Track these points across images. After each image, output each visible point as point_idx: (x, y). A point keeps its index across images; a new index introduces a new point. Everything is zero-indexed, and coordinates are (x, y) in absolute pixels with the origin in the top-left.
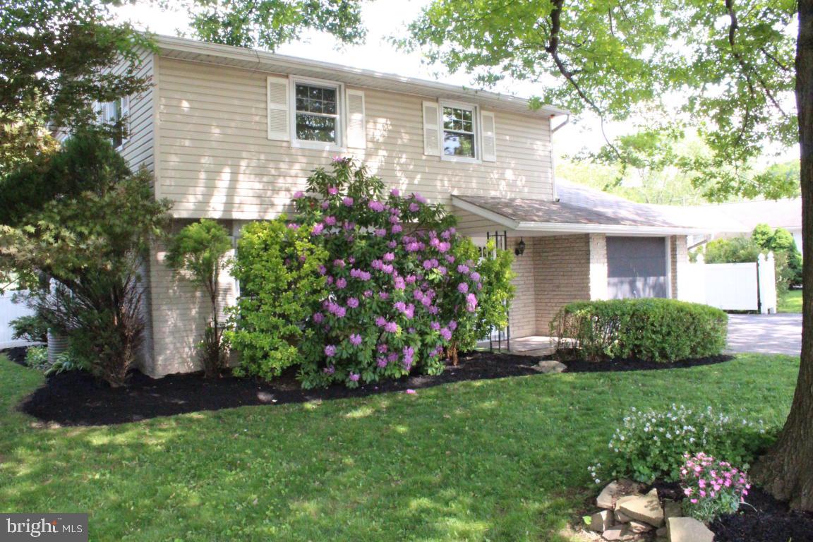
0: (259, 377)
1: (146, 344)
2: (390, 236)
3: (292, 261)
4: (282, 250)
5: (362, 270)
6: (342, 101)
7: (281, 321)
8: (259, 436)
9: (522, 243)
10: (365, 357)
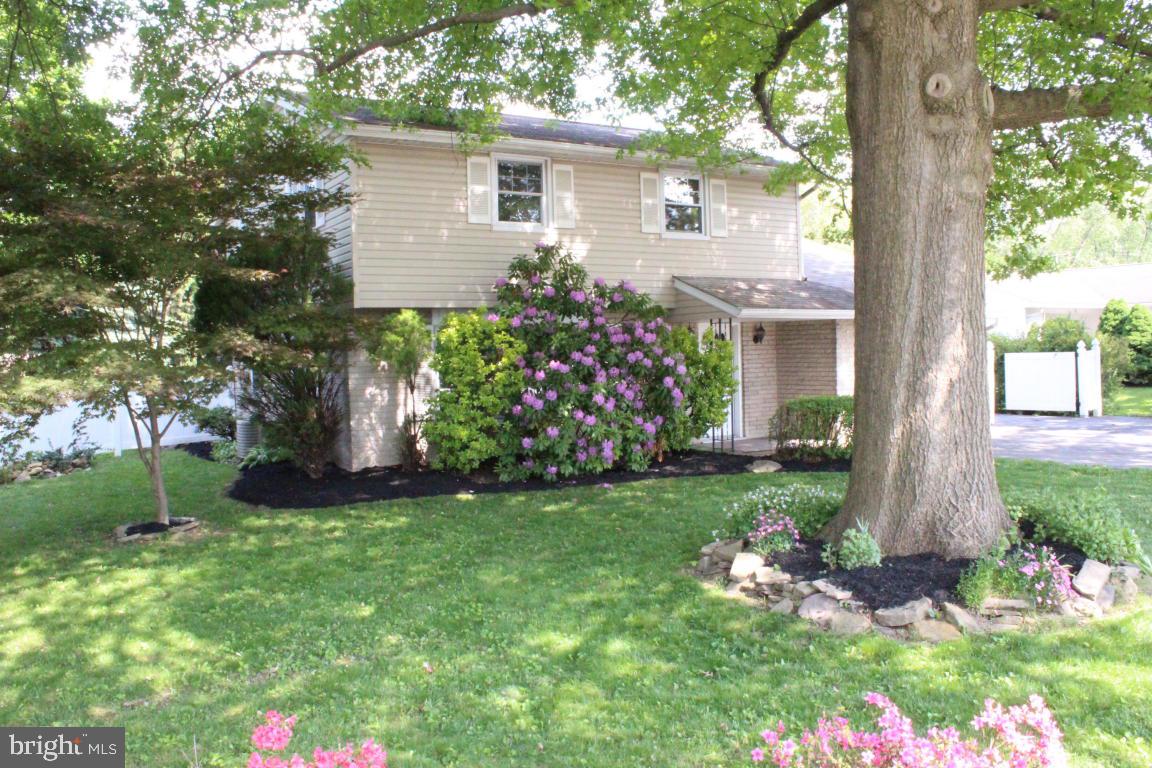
0: (458, 470)
1: (342, 436)
2: (592, 328)
3: (491, 354)
4: (481, 342)
5: (562, 362)
6: (549, 179)
7: (479, 413)
8: (454, 517)
9: (761, 329)
10: (563, 450)
